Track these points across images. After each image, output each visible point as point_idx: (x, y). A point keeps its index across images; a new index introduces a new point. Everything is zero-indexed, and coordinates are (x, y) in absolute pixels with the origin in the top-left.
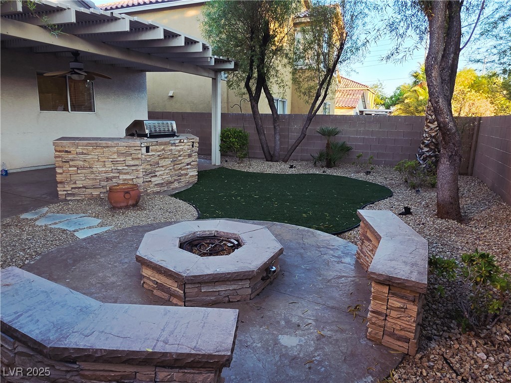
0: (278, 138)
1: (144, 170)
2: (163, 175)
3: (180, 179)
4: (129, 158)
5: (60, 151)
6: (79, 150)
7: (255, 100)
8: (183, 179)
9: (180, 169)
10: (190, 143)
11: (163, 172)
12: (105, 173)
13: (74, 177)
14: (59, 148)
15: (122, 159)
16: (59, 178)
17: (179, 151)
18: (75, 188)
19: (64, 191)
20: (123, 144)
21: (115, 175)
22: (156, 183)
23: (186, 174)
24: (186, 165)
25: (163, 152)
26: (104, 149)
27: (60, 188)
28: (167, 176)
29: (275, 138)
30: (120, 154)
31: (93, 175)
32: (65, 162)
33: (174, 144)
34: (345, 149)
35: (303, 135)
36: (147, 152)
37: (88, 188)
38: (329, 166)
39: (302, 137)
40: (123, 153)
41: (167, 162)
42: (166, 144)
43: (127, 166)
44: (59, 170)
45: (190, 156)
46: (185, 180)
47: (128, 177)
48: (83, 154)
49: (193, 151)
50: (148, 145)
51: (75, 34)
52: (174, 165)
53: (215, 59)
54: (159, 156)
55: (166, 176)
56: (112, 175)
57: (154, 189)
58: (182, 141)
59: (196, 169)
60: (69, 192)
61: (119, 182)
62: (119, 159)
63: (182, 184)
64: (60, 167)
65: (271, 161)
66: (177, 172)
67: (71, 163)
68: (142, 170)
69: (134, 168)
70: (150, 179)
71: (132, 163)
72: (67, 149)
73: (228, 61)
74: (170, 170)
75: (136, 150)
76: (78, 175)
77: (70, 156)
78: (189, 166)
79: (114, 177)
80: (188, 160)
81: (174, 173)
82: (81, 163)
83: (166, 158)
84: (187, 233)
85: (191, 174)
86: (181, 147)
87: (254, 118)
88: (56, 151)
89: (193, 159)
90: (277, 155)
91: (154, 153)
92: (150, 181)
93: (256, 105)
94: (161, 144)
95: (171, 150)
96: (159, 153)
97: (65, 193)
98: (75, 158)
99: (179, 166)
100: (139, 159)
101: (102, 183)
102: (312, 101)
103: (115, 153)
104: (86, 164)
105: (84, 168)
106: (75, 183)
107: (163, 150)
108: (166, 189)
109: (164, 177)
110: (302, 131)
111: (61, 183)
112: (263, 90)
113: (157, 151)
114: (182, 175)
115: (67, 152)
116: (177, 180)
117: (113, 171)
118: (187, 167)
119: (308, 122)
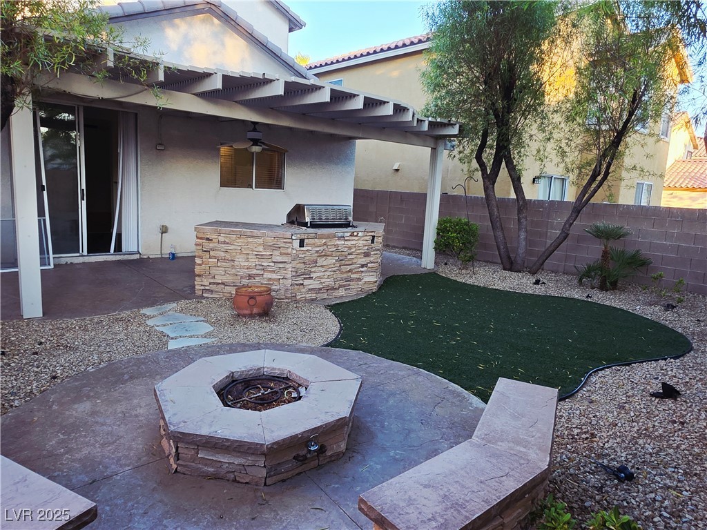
0: (523, 235)
1: (293, 270)
2: (322, 277)
3: (349, 285)
4: (277, 252)
5: (201, 238)
6: (221, 239)
7: (490, 179)
8: (353, 285)
9: (349, 271)
10: (369, 237)
11: (321, 274)
12: (247, 268)
13: (213, 271)
14: (201, 235)
15: (268, 253)
16: (198, 270)
17: (350, 248)
18: (214, 283)
19: (202, 285)
20: (271, 234)
21: (258, 272)
22: (311, 287)
23: (360, 279)
24: (359, 267)
25: (325, 247)
26: (249, 239)
27: (197, 282)
28: (329, 280)
29: (519, 236)
30: (266, 246)
31: (233, 270)
32: (205, 251)
33: (341, 237)
34: (638, 263)
35: (565, 236)
36: (300, 247)
37: (227, 286)
38: (603, 288)
39: (562, 238)
40: (270, 246)
41: (330, 261)
42: (328, 237)
43: (274, 262)
44: (198, 261)
45: (367, 255)
46: (356, 286)
47: (274, 276)
48: (225, 243)
49: (372, 248)
50: (302, 237)
51: (236, 100)
52: (340, 266)
53: (429, 122)
54: (317, 252)
55: (326, 280)
56: (255, 272)
57: (308, 295)
58: (355, 234)
59: (375, 274)
60: (207, 288)
61: (262, 281)
62: (265, 253)
63: (352, 292)
64: (200, 257)
65: (511, 270)
66: (345, 275)
67: (212, 253)
68: (291, 269)
69: (281, 265)
70: (301, 282)
71: (279, 259)
72: (208, 237)
73: (450, 124)
74: (334, 271)
75: (286, 242)
76: (218, 268)
77: (212, 245)
78: (365, 269)
79: (258, 275)
80: (364, 260)
81: (340, 276)
82: (222, 254)
83: (328, 256)
84: (249, 368)
85: (367, 279)
86: (353, 242)
87: (488, 206)
88: (198, 238)
89: (372, 259)
90: (520, 261)
91: (310, 248)
92: (302, 284)
93: (491, 186)
94: (321, 237)
95: (337, 246)
96: (318, 249)
97: (203, 288)
98: (216, 247)
99: (349, 268)
100: (288, 254)
101: (244, 280)
102: (584, 183)
103: (260, 245)
104: (228, 256)
105: (225, 260)
106: (214, 277)
107: (325, 244)
108: (325, 296)
109: (323, 281)
110: (563, 228)
111: (199, 276)
112: (504, 164)
113: (314, 245)
114: (352, 280)
115: (208, 239)
116: (344, 286)
117: (258, 266)
118: (361, 269)
119: (574, 215)
